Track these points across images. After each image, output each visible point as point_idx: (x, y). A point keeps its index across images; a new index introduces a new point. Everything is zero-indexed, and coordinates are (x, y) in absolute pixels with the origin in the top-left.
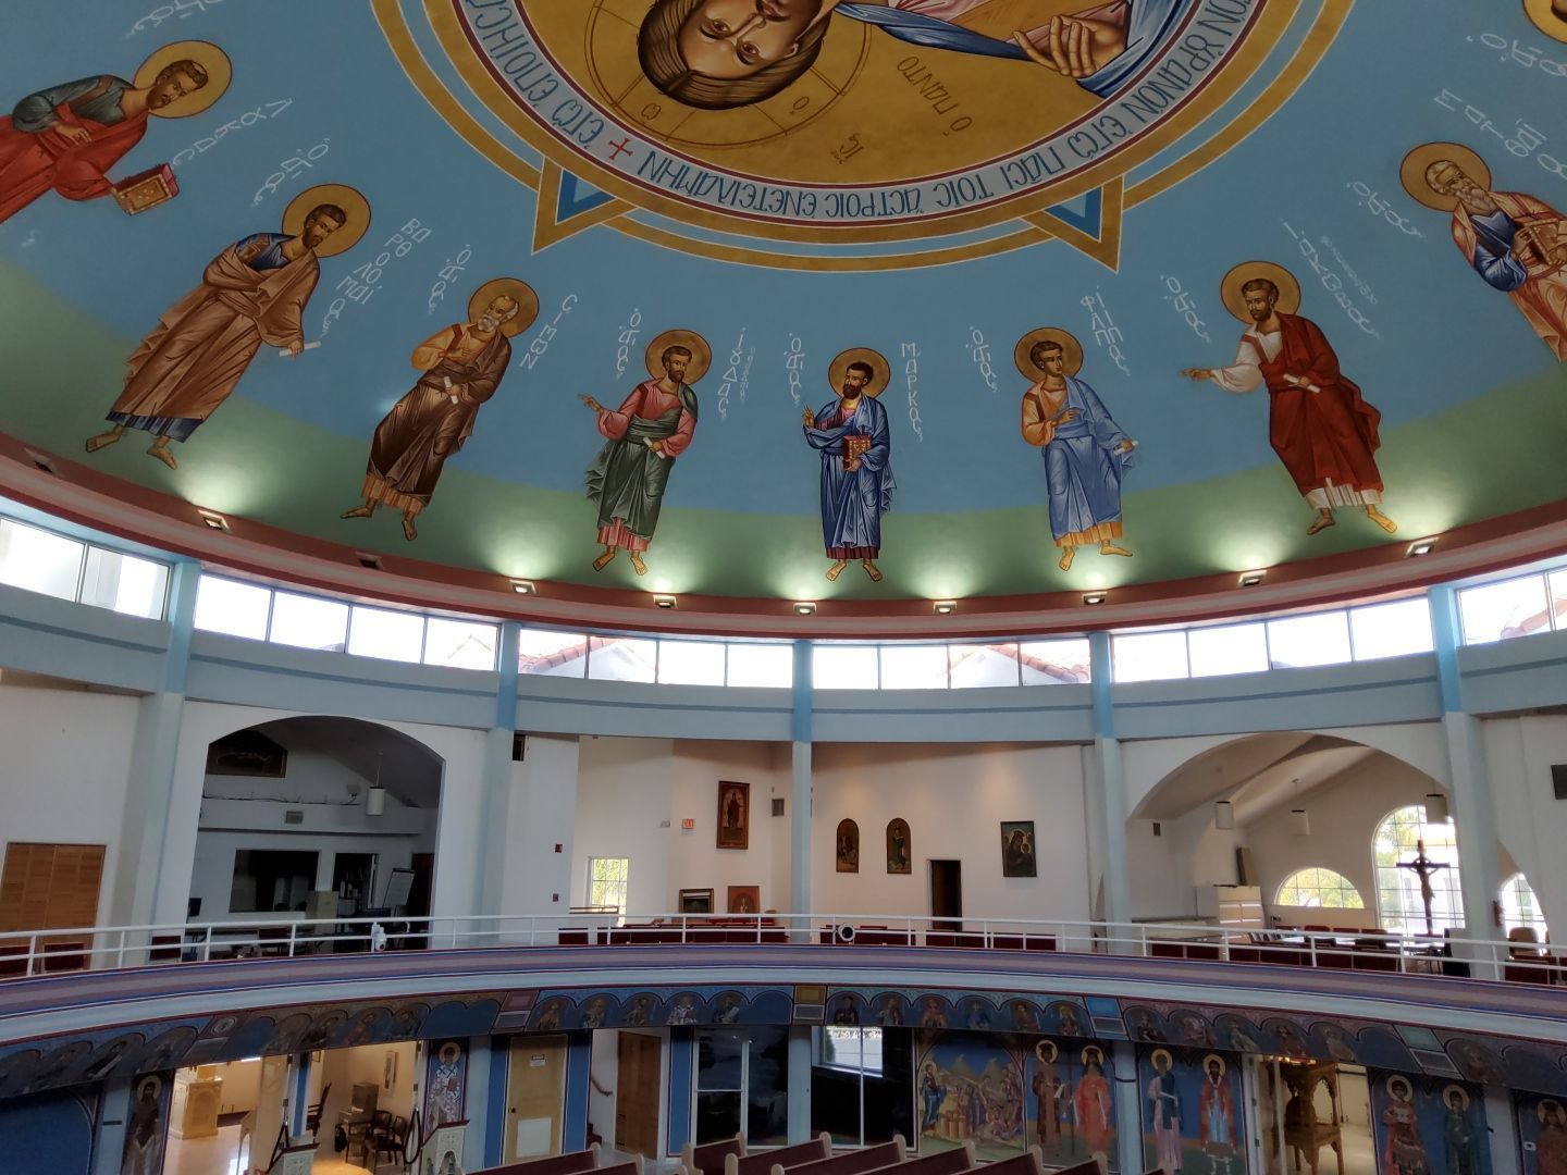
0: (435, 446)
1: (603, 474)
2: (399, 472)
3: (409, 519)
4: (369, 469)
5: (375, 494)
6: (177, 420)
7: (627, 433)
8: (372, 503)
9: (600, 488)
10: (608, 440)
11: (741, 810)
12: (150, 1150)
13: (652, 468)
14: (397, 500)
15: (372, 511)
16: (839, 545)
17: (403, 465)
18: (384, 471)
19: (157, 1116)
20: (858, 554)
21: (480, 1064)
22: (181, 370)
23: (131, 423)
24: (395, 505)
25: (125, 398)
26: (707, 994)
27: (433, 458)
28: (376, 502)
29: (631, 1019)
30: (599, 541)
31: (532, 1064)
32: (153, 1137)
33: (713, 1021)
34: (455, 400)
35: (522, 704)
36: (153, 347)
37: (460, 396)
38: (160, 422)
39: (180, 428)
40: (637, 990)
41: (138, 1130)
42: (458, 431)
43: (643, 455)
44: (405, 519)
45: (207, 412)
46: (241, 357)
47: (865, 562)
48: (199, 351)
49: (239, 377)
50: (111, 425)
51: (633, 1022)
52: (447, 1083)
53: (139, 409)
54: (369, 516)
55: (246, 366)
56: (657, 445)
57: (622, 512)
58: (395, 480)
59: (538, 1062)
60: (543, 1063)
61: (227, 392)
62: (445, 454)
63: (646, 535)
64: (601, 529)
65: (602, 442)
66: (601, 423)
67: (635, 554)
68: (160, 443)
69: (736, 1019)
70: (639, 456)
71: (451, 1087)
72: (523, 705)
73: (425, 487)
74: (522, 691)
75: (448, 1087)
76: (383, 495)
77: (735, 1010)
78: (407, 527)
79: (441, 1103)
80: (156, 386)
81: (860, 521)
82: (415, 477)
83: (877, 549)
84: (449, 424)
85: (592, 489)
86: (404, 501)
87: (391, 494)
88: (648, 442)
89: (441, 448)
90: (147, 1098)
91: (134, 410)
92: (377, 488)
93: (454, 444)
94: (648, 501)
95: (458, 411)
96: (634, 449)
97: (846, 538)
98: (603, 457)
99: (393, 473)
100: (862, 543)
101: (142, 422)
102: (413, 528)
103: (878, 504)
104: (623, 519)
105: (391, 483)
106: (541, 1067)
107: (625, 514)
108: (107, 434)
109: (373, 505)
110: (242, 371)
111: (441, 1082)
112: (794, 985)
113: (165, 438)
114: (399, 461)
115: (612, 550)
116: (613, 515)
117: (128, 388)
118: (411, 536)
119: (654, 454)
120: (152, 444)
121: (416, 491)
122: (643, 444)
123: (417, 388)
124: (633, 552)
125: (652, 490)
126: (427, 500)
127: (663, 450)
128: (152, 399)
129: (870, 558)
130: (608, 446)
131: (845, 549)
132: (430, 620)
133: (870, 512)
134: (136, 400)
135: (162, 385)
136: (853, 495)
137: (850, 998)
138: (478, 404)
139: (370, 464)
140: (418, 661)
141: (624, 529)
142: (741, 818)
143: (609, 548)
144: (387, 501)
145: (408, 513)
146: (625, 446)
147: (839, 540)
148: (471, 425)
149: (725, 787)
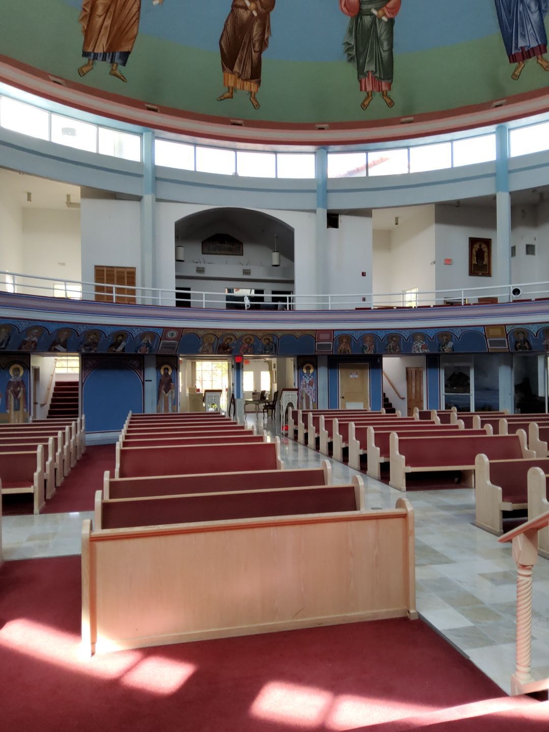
0: (254, 47)
1: (353, 43)
2: (239, 68)
3: (253, 96)
4: (224, 69)
5: (231, 84)
6: (117, 54)
7: (360, 9)
8: (231, 90)
9: (354, 53)
10: (350, 18)
11: (486, 254)
12: (170, 396)
13: (381, 30)
14: (243, 86)
15: (232, 93)
16: (517, 51)
17: (240, 62)
18: (232, 68)
19: (172, 382)
20: (531, 54)
21: (323, 374)
22: (108, 22)
23: (96, 56)
24: (243, 89)
25: (86, 43)
26: (431, 334)
27: (255, 55)
28: (232, 88)
29: (390, 349)
30: (361, 90)
31: (351, 376)
32: (170, 391)
33: (439, 351)
34: (255, 14)
35: (330, 194)
36: (88, 10)
37: (257, 10)
38: (109, 54)
39: (120, 58)
40: (388, 332)
41: (163, 387)
42: (263, 34)
43: (374, 23)
44: (251, 96)
45: (131, 46)
46: (135, 9)
47: (538, 58)
48: (112, 10)
49: (138, 22)
50: (86, 60)
51: (392, 350)
52: (308, 382)
53: (96, 48)
54: (231, 97)
55: (139, 14)
56: (381, 12)
57: (370, 67)
58: (238, 73)
59: (354, 376)
60: (357, 376)
61: (135, 32)
62: (260, 52)
63: (389, 79)
64: (360, 82)
65: (347, 20)
66: (343, 7)
67: (385, 94)
68: (114, 68)
69: (453, 349)
70: (372, 23)
71: (310, 384)
72: (331, 196)
73: (256, 75)
74: (329, 188)
75: (309, 384)
76: (235, 83)
77: (451, 344)
78: (254, 102)
79: (306, 391)
80: (99, 35)
81: (529, 27)
82: (249, 69)
83: (545, 45)
84: (256, 30)
85: (349, 55)
86: (247, 85)
87: (239, 82)
88: (375, 12)
89: (257, 48)
90: (166, 374)
91: (94, 49)
92: (231, 80)
93: (264, 43)
94: (385, 55)
95: (259, 20)
96: (367, 19)
97: (521, 43)
98: (350, 31)
99: (236, 69)
100: (534, 44)
101: (100, 56)
102: (257, 102)
103: (540, 9)
104: (372, 71)
105: (237, 76)
106: (356, 378)
107: (372, 68)
108: (86, 66)
109: (232, 90)
110: (138, 18)
111: (305, 382)
112: (484, 326)
113: (115, 65)
114: (237, 60)
115: (370, 94)
116: (365, 70)
117: (86, 36)
118: (257, 106)
119: (380, 20)
120: (110, 69)
121: (252, 78)
122: (372, 14)
123: (232, 11)
124: (383, 93)
125: (386, 46)
126: (259, 83)
127: (385, 15)
128: (100, 43)
129: (541, 53)
130: (351, 22)
131: (522, 53)
132: (279, 155)
133: (535, 17)
134: (92, 44)
135: (102, 33)
136: (520, 8)
137: (523, 333)
138: (268, 13)
139: (222, 64)
140: (274, 177)
141: (374, 78)
142: (486, 259)
143: (368, 93)
144: (238, 87)
145: (251, 93)
146: (361, 18)
147: (516, 47)
148: (269, 27)
149: (473, 241)
